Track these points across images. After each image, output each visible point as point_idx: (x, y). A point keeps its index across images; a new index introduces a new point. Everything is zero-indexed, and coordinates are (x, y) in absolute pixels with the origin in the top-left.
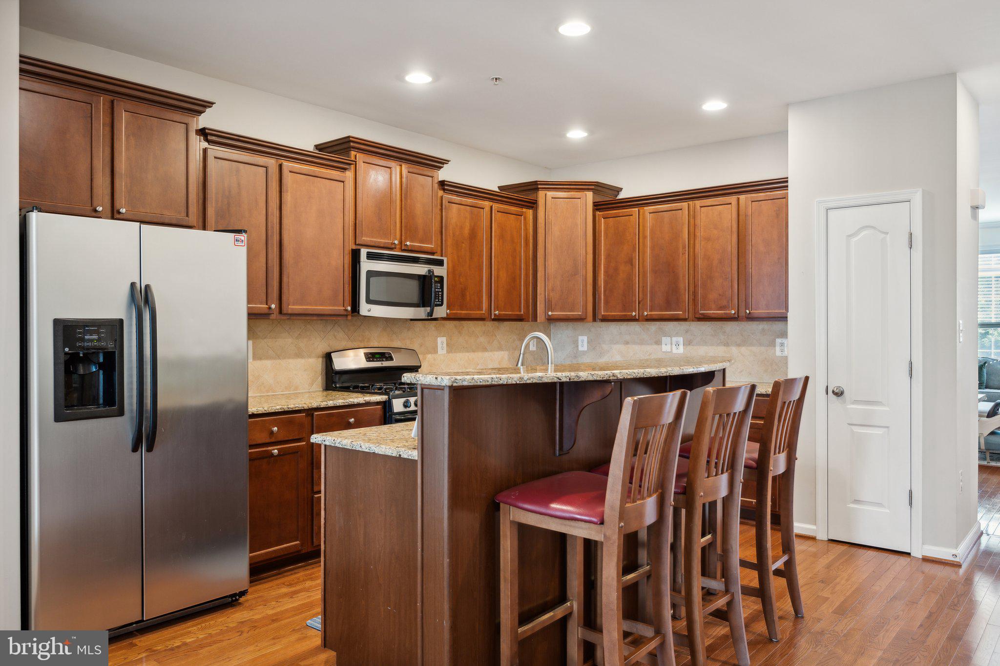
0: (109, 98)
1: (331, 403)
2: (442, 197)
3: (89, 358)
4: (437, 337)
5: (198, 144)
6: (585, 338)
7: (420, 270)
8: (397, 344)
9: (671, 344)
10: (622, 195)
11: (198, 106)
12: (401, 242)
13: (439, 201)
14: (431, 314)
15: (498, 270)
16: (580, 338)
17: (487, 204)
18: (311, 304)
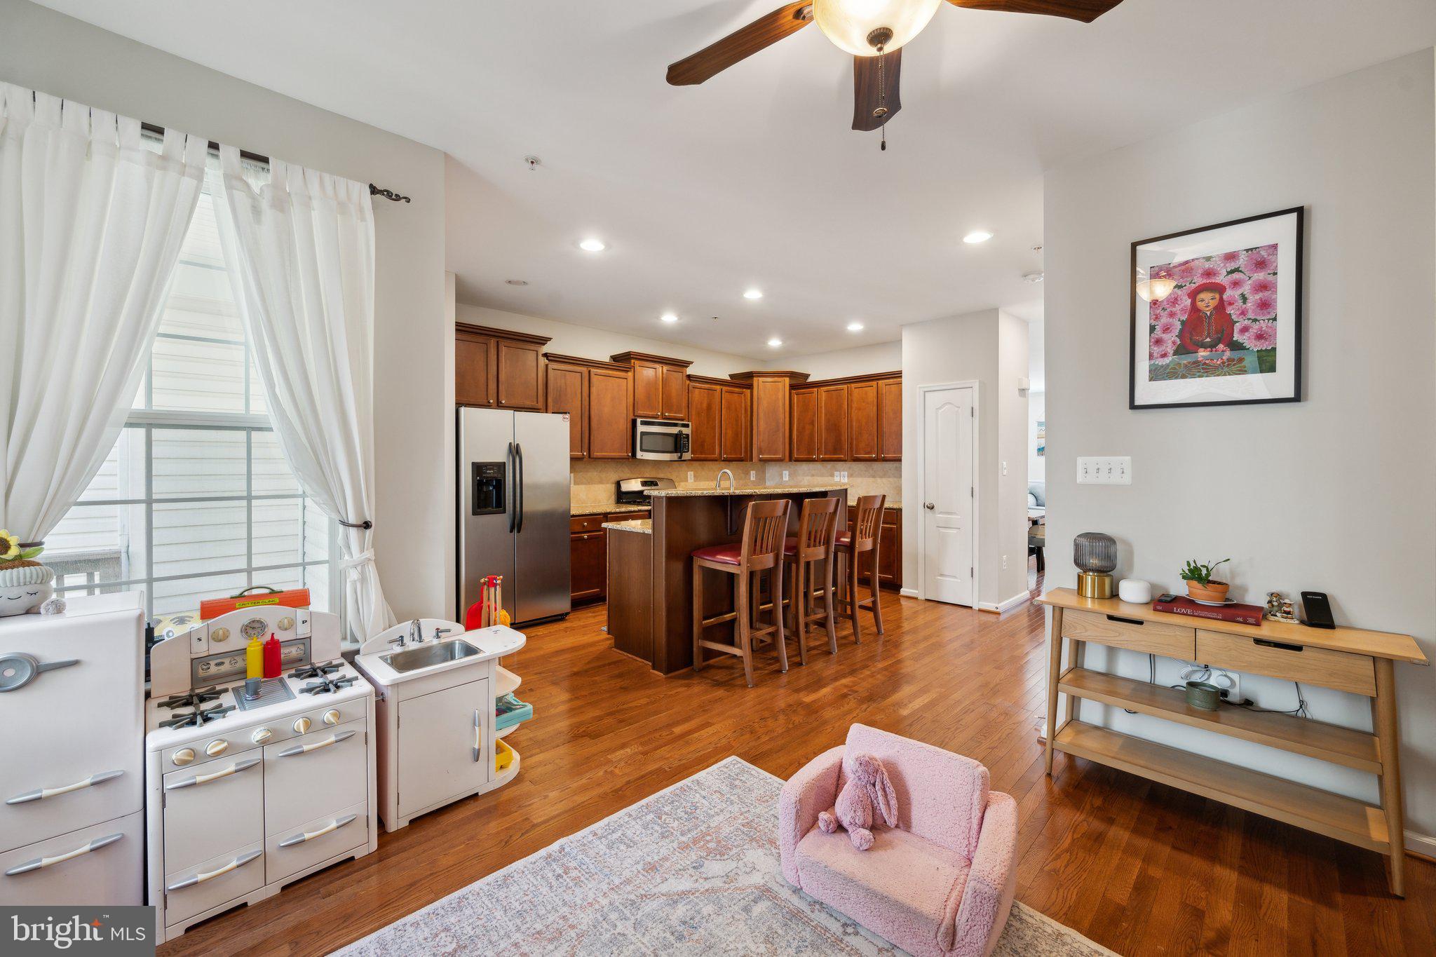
0: (496, 339)
1: (618, 510)
2: (689, 385)
3: (488, 482)
4: (685, 470)
5: (543, 361)
6: (787, 471)
7: (675, 430)
8: (661, 476)
9: (840, 477)
10: (810, 380)
11: (543, 341)
12: (662, 414)
13: (687, 388)
14: (681, 457)
15: (726, 429)
17: (718, 387)
18: (607, 452)
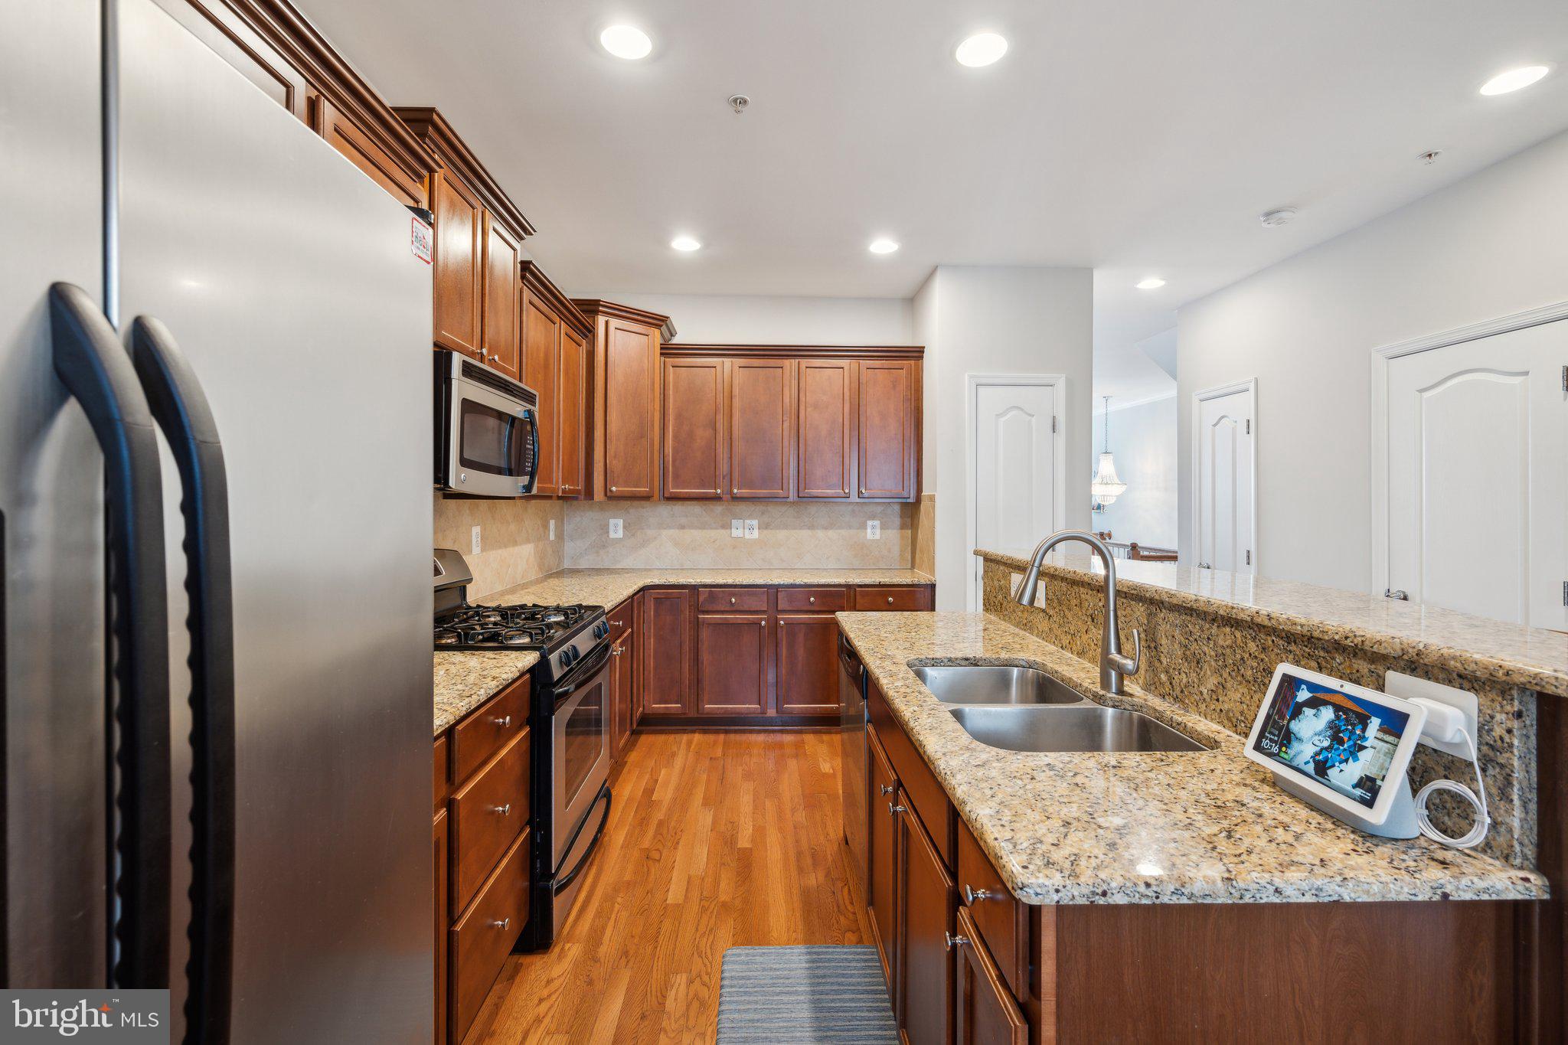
2: (522, 290)
4: (471, 526)
6: (620, 522)
9: (744, 528)
13: (520, 297)
14: (528, 488)
16: (612, 522)
17: (557, 318)
